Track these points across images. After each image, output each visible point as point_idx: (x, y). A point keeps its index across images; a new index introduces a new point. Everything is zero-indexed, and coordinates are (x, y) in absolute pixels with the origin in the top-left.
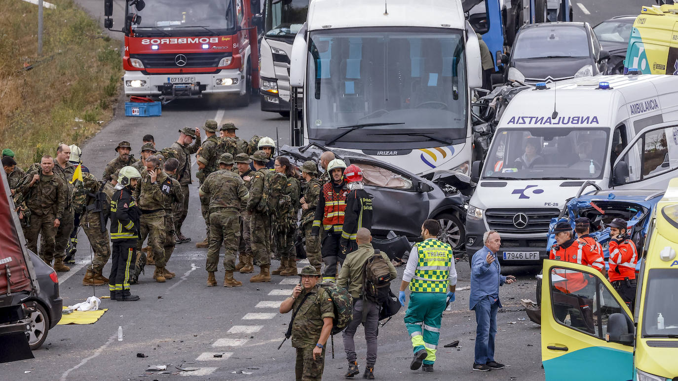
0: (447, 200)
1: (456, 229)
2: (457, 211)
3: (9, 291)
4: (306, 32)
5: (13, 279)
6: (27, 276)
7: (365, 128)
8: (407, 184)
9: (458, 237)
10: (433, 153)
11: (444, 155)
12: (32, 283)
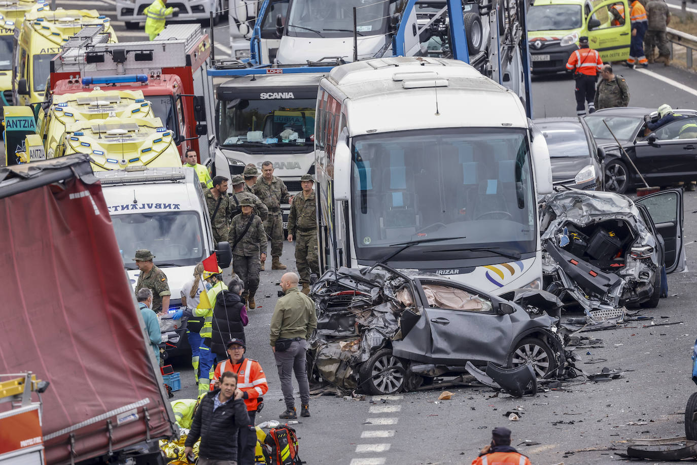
0: (532, 322)
1: (544, 355)
2: (544, 335)
3: (148, 437)
4: (348, 138)
5: (151, 424)
6: (166, 418)
7: (420, 245)
8: (486, 306)
9: (546, 365)
10: (499, 270)
11: (512, 271)
12: (172, 427)
